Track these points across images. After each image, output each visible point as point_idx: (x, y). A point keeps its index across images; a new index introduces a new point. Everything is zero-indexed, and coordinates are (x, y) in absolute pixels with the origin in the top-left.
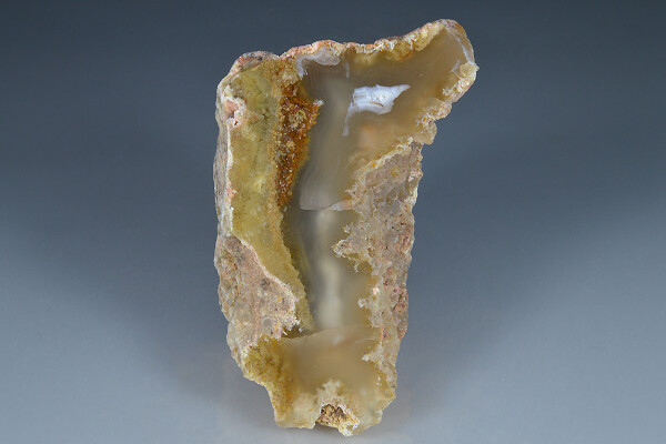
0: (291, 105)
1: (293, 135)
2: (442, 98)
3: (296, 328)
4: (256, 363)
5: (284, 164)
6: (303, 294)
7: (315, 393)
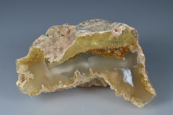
0: (122, 50)
1: (112, 52)
2: (131, 98)
3: (49, 62)
4: (35, 51)
5: (102, 50)
6: (61, 63)
7: (29, 71)
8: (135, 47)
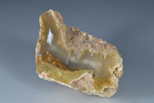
1: (52, 61)
3: (93, 75)
4: (98, 89)
5: (57, 66)
7: (111, 75)
8: (38, 58)
